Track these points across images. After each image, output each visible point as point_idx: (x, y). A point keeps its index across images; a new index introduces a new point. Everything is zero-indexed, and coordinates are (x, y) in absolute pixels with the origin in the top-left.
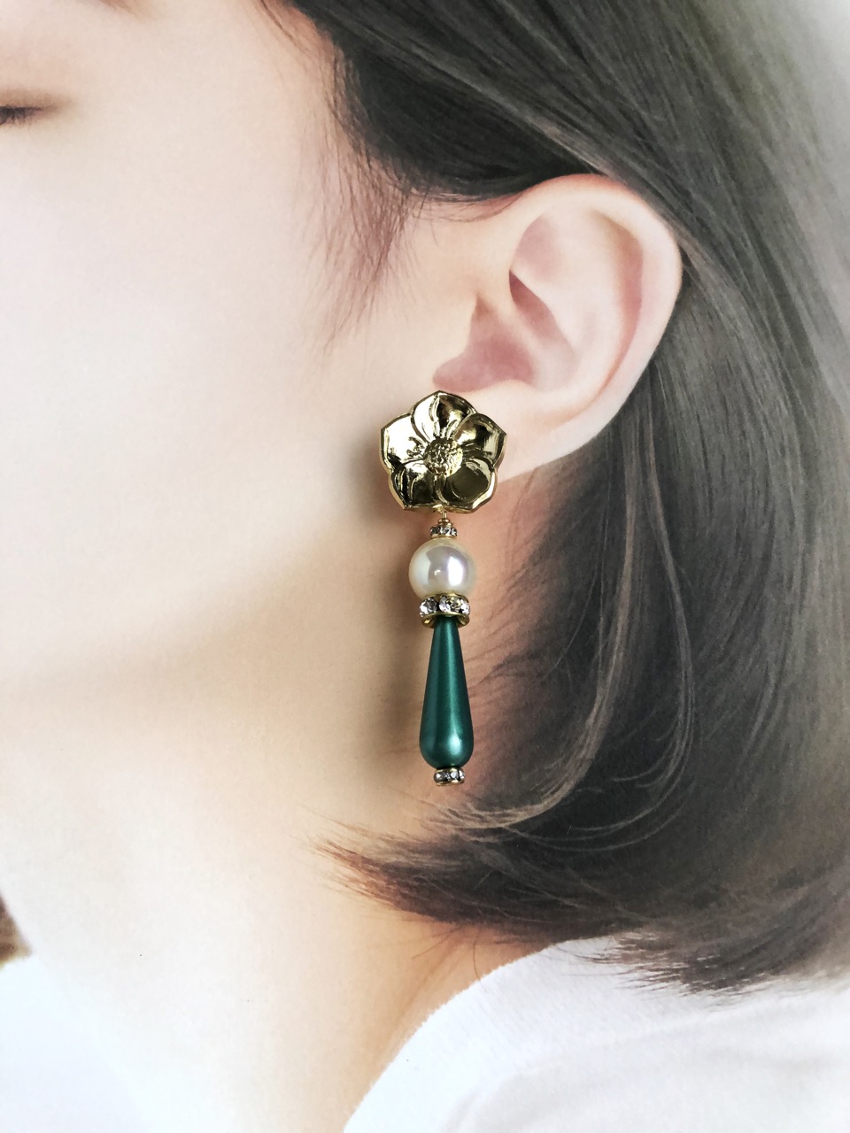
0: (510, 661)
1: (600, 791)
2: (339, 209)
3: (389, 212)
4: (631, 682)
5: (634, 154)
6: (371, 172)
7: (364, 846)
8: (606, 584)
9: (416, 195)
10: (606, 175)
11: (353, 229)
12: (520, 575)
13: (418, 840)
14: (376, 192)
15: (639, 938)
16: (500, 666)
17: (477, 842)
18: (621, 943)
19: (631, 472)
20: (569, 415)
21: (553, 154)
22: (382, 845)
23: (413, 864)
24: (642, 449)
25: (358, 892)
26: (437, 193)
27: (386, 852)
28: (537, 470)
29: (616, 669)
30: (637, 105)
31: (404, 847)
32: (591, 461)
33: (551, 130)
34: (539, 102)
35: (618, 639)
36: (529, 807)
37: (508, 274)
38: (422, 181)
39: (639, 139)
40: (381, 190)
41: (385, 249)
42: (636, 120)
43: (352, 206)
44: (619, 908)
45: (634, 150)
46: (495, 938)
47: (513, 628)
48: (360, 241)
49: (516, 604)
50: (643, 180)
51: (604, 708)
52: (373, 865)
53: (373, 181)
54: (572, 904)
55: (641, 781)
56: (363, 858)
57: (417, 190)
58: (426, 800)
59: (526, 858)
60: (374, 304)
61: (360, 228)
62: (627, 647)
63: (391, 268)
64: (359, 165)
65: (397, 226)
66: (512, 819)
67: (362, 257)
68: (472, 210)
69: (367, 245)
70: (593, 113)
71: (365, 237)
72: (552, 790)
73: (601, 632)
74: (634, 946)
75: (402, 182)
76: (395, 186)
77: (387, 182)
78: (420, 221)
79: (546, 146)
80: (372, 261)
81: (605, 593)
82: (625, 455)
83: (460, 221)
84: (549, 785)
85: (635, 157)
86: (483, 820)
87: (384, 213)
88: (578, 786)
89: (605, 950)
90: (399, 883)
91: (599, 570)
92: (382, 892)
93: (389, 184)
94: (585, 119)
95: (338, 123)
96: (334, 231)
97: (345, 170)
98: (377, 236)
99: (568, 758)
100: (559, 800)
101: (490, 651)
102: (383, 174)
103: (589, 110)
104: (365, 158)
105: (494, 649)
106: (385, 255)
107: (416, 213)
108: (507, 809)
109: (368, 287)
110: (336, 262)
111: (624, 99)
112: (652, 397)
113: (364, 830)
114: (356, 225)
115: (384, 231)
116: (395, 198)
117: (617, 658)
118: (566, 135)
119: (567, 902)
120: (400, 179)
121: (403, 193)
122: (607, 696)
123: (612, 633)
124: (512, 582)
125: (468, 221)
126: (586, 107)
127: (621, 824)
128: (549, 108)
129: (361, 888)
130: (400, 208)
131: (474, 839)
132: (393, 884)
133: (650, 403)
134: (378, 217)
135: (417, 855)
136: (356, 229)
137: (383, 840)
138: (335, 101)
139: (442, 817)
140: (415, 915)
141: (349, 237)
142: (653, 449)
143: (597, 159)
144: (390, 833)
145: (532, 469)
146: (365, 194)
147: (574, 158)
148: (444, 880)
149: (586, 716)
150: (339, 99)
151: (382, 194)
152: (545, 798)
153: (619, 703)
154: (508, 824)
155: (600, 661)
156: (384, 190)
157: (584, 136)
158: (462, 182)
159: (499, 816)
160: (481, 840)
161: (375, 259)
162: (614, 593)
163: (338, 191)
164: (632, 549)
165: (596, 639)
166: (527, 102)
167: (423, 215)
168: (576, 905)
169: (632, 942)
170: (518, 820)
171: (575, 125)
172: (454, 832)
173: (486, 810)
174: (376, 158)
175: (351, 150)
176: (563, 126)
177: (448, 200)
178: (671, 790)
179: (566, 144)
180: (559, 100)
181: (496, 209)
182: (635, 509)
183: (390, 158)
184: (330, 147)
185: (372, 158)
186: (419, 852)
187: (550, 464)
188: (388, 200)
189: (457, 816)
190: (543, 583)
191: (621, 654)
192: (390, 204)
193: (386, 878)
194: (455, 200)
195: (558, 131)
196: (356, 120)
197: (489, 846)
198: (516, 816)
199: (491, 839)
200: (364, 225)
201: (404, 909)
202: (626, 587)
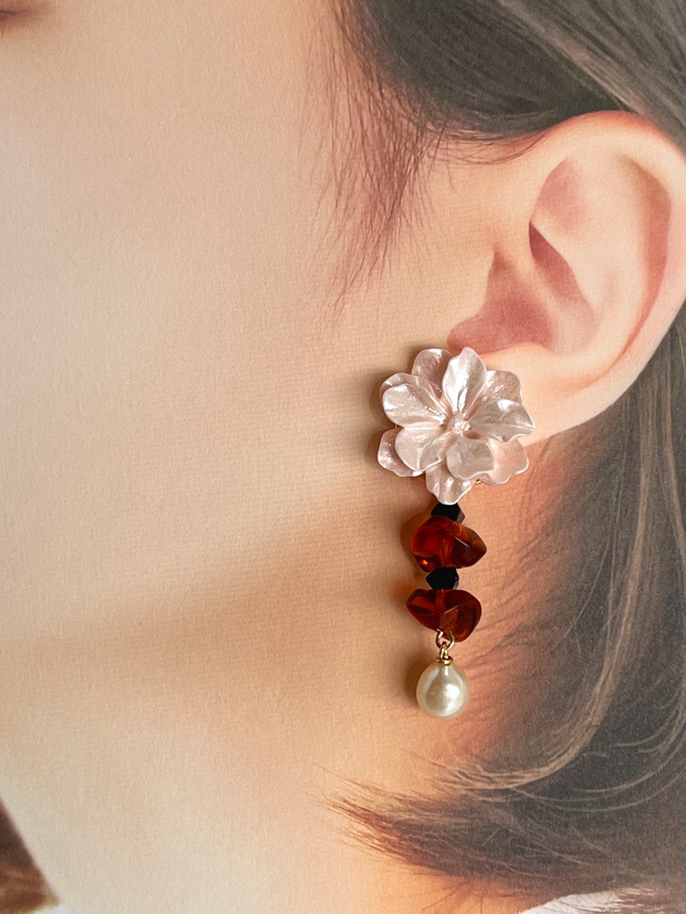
0: (521, 630)
1: (604, 755)
2: (348, 147)
3: (403, 150)
4: (638, 652)
5: (668, 89)
6: (383, 103)
7: (378, 804)
8: (617, 555)
9: (431, 131)
10: (637, 113)
11: (364, 170)
12: (532, 545)
13: (429, 799)
14: (388, 127)
15: (638, 894)
16: (510, 635)
17: (484, 802)
18: (621, 898)
19: (647, 442)
20: (588, 382)
21: (581, 86)
22: (396, 804)
23: (424, 821)
24: (659, 421)
25: (371, 847)
26: (454, 128)
27: (399, 810)
28: (552, 438)
29: (624, 640)
30: (674, 29)
31: (415, 805)
32: (606, 431)
33: (580, 57)
34: (569, 22)
35: (627, 610)
36: (536, 770)
37: (528, 225)
38: (439, 114)
39: (675, 71)
40: (393, 123)
41: (399, 194)
42: (673, 47)
43: (363, 142)
44: (621, 866)
45: (669, 85)
46: (501, 891)
47: (524, 598)
48: (372, 185)
49: (527, 575)
50: (676, 119)
51: (610, 677)
52: (386, 821)
53: (386, 113)
54: (575, 861)
55: (644, 746)
56: (376, 815)
57: (433, 124)
58: (436, 762)
59: (532, 817)
60: (387, 258)
61: (371, 169)
62: (635, 618)
63: (404, 216)
64: (370, 93)
65: (411, 167)
66: (519, 780)
67: (374, 202)
68: (492, 152)
69: (379, 190)
70: (627, 37)
71: (378, 179)
72: (558, 754)
73: (611, 602)
74: (633, 900)
75: (418, 115)
76: (410, 120)
77: (400, 115)
78: (437, 162)
79: (575, 77)
80: (385, 208)
81: (617, 564)
82: (641, 425)
83: (479, 163)
84: (556, 750)
85: (669, 92)
86: (491, 780)
87: (397, 152)
88: (583, 750)
89: (606, 904)
90: (411, 839)
91: (612, 541)
92: (395, 847)
93: (403, 116)
94: (618, 44)
95: (347, 41)
96: (343, 171)
97: (355, 99)
98: (390, 179)
99: (574, 724)
100: (564, 764)
101: (502, 620)
102: (396, 104)
103: (622, 33)
104: (376, 84)
105: (505, 619)
106: (397, 202)
107: (432, 153)
108: (515, 771)
109: (380, 237)
110: (346, 208)
111: (662, 22)
112: (672, 365)
113: (377, 789)
114: (368, 166)
115: (398, 172)
116: (410, 134)
117: (625, 629)
118: (596, 63)
119: (570, 858)
120: (414, 111)
121: (418, 128)
122: (614, 665)
123: (621, 604)
124: (525, 552)
125: (487, 163)
126: (618, 28)
127: (624, 786)
128: (579, 28)
129: (374, 843)
130: (414, 146)
131: (481, 798)
132: (405, 840)
133: (669, 370)
134: (391, 155)
135: (428, 813)
136: (368, 171)
137: (395, 798)
138: (343, 13)
139: (452, 778)
140: (426, 869)
141: (360, 179)
142: (670, 420)
143: (628, 93)
144: (402, 792)
145: (548, 436)
146: (376, 128)
147: (603, 91)
148: (455, 837)
149: (593, 684)
150: (347, 10)
151: (395, 129)
152: (552, 761)
153: (625, 672)
154: (516, 785)
155: (609, 631)
156: (397, 124)
157: (616, 65)
158: (481, 116)
159: (508, 777)
160: (490, 800)
161: (387, 206)
162: (625, 564)
163: (347, 123)
164: (644, 521)
165: (606, 610)
166: (556, 21)
167: (439, 156)
168: (579, 862)
169: (631, 897)
170: (525, 781)
171: (606, 51)
172: (464, 792)
173: (495, 772)
174: (389, 85)
175: (362, 75)
176: (593, 51)
177: (465, 138)
178: (672, 755)
179: (596, 74)
180: (590, 19)
181: (518, 150)
182: (648, 479)
183: (404, 85)
184: (338, 69)
185: (384, 84)
186: (430, 811)
187: (565, 433)
188: (402, 136)
189: (467, 777)
190: (556, 553)
191: (629, 626)
192: (403, 140)
193: (399, 834)
194: (473, 139)
195: (587, 57)
196: (366, 36)
197: (497, 805)
198: (523, 778)
199: (499, 799)
200: (376, 165)
201: (416, 864)
202: (637, 558)
